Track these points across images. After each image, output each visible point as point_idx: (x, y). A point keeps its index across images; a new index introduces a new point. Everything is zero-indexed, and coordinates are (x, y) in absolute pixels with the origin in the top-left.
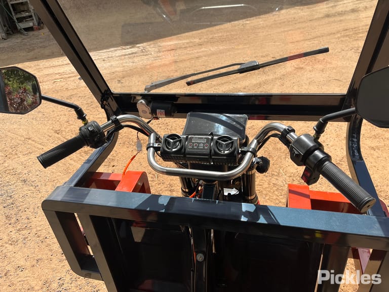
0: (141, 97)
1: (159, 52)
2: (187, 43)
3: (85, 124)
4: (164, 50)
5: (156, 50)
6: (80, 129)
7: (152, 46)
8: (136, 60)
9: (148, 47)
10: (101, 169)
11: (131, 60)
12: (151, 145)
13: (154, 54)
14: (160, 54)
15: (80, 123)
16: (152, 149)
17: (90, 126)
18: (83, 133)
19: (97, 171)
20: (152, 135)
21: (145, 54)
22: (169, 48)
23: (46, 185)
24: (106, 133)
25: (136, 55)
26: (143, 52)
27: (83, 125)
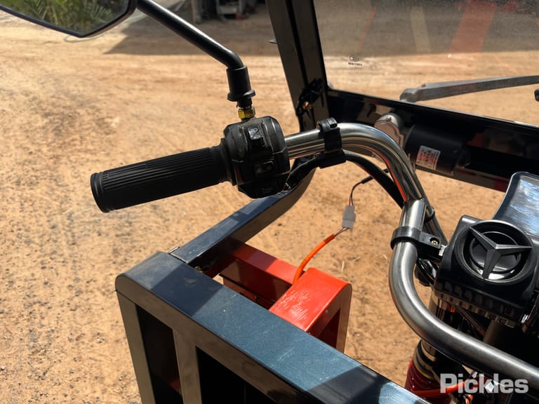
0: (389, 109)
1: (397, 73)
2: (446, 68)
3: (245, 120)
4: (405, 71)
5: (393, 70)
6: (226, 131)
7: (388, 63)
8: (358, 77)
9: (381, 63)
10: (255, 242)
11: (351, 77)
12: (410, 234)
13: (389, 74)
14: (399, 77)
15: (233, 114)
16: (408, 245)
17: (253, 127)
18: (230, 141)
19: (247, 243)
20: (417, 205)
21: (374, 72)
22: (415, 71)
23: (178, 222)
24: (292, 162)
25: (360, 71)
26: (372, 69)
27: (240, 121)
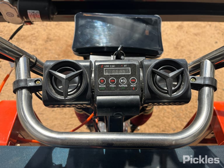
12: (22, 84)
16: (24, 91)
20: (22, 60)
